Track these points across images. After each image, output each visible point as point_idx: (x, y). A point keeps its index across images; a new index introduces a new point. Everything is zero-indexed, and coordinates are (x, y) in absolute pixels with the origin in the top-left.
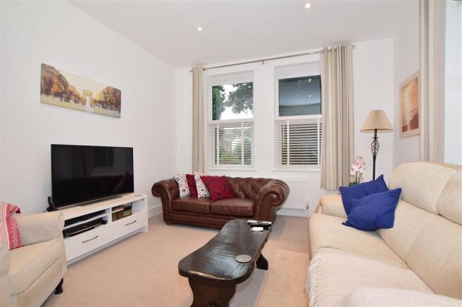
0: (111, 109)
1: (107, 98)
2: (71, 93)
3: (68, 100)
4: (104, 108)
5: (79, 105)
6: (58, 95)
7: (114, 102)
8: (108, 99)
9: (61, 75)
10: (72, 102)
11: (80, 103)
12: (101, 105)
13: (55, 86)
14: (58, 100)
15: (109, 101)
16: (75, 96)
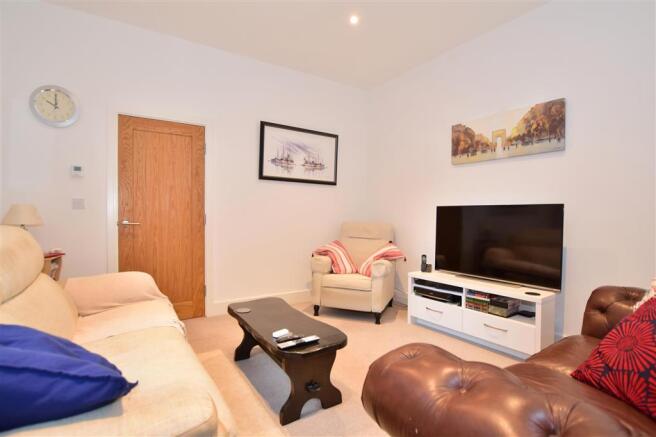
0: (540, 140)
1: (531, 126)
2: (478, 143)
3: (474, 153)
4: (525, 143)
5: (489, 154)
6: (465, 151)
7: (547, 126)
8: (534, 126)
9: (467, 129)
10: (479, 153)
11: (489, 151)
12: (520, 142)
13: (462, 143)
14: (465, 156)
15: (536, 130)
16: (482, 144)
